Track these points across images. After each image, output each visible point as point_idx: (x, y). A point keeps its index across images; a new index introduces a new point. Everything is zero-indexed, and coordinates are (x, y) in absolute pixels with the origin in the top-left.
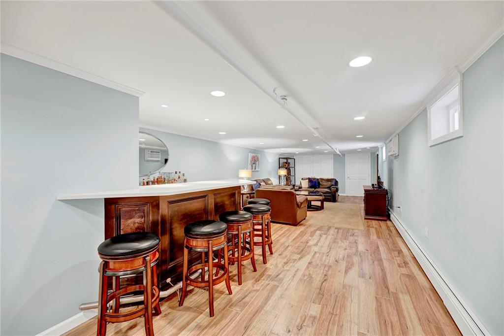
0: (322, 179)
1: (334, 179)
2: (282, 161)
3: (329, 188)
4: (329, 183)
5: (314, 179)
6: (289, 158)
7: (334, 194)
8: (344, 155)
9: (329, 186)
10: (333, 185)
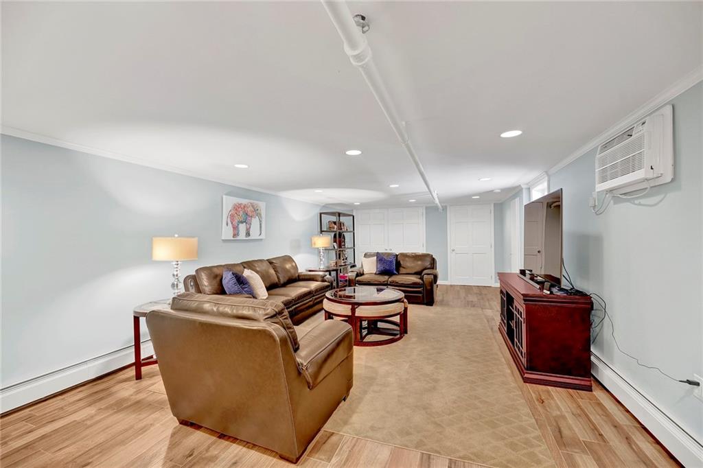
0: (405, 256)
1: (429, 255)
2: (326, 219)
3: (419, 273)
4: (419, 263)
5: (389, 254)
6: (345, 215)
7: (429, 288)
8: (445, 208)
9: (418, 269)
10: (425, 269)
